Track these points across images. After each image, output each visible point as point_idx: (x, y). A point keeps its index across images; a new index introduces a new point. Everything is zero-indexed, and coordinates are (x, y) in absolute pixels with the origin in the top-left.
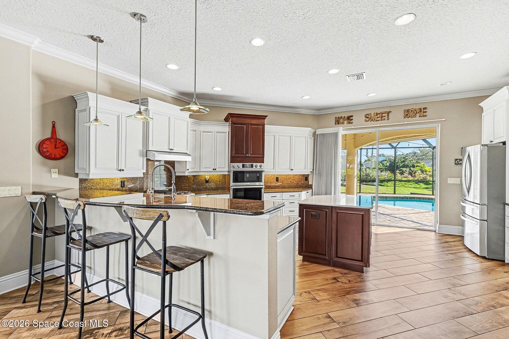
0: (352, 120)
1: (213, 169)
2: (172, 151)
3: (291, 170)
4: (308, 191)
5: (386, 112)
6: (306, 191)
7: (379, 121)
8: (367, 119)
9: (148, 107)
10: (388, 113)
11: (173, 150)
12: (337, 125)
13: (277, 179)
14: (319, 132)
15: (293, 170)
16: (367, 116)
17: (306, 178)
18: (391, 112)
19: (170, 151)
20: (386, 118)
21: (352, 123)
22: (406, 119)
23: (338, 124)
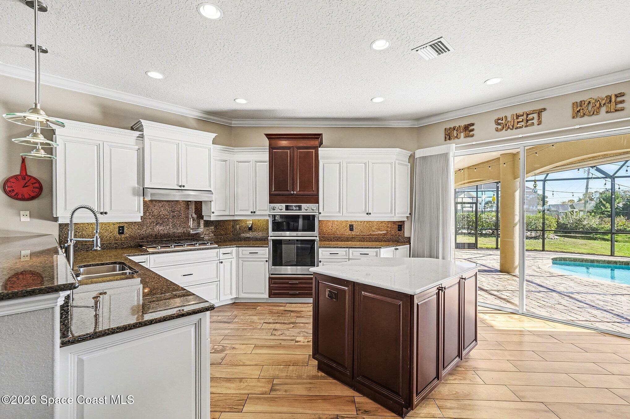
0: (473, 130)
1: (252, 212)
2: (182, 188)
3: (367, 214)
4: (397, 247)
5: (534, 111)
6: (394, 248)
7: (520, 127)
8: (500, 127)
9: (143, 133)
10: (540, 112)
11: (184, 186)
12: (448, 141)
13: (351, 228)
14: (419, 153)
15: (370, 214)
16: (500, 121)
17: (400, 226)
18: (545, 109)
19: (180, 188)
20: (535, 121)
21: (472, 136)
22: (578, 120)
23: (449, 139)
